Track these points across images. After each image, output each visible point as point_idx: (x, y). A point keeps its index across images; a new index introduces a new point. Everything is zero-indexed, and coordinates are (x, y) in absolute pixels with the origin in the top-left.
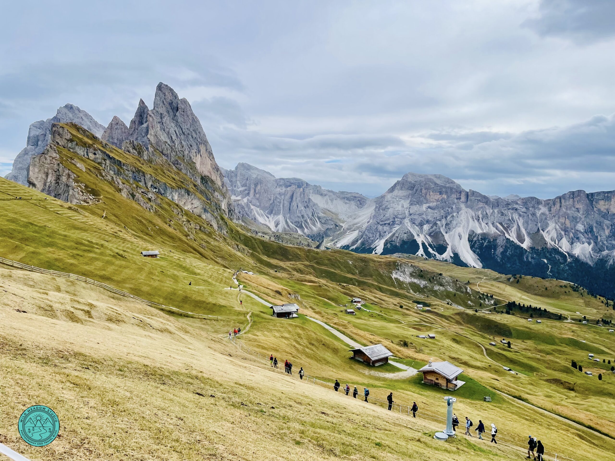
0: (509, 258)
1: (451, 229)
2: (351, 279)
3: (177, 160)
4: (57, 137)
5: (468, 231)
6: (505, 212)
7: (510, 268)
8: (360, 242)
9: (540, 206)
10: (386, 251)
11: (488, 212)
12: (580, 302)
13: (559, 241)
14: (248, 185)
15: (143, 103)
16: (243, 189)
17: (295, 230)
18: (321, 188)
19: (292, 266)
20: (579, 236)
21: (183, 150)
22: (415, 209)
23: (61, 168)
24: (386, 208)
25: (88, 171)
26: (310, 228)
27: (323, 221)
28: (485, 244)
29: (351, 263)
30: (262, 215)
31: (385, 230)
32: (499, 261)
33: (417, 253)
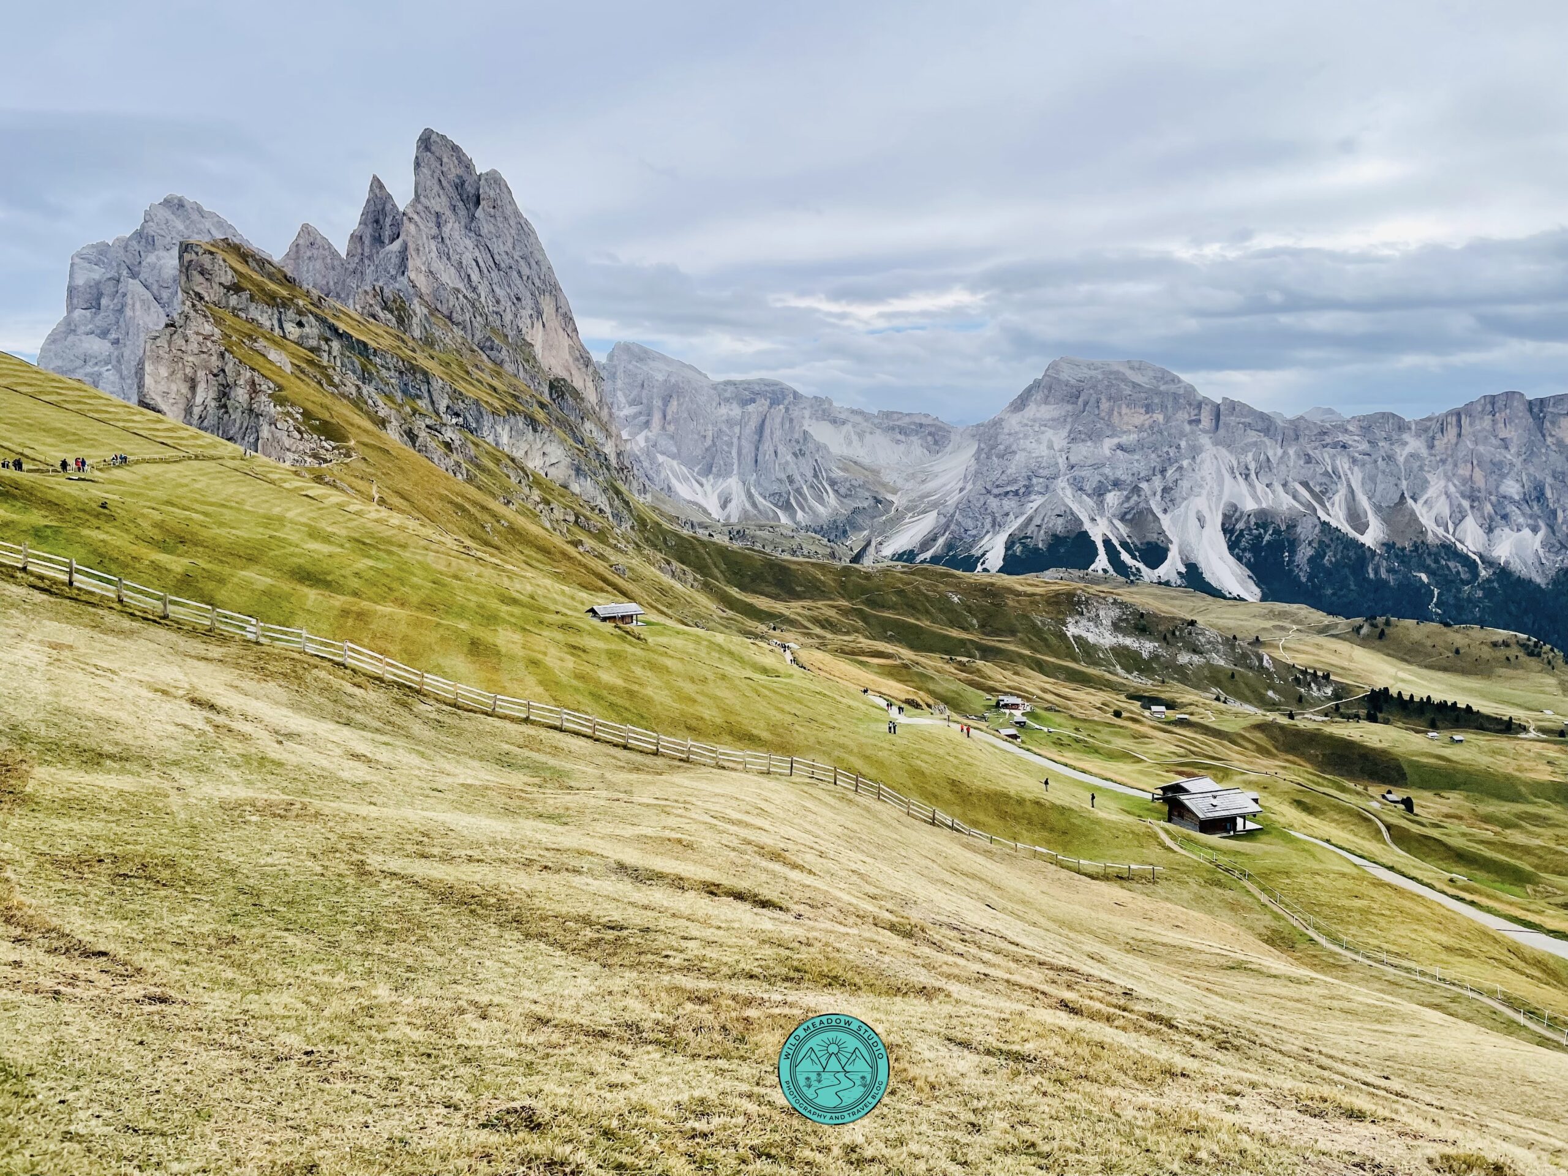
0: (1329, 573)
1: (1178, 500)
2: (962, 642)
3: (489, 339)
4: (198, 278)
5: (1222, 506)
6: (1316, 454)
7: (1334, 598)
8: (941, 541)
9: (1406, 437)
10: (1011, 565)
11: (1270, 454)
12: (1549, 685)
13: (1456, 525)
14: (645, 401)
15: (381, 187)
16: (633, 410)
17: (771, 514)
18: (831, 404)
19: (807, 613)
20: (1508, 510)
21: (500, 309)
22: (1083, 451)
23: (231, 364)
24: (1008, 453)
25: (297, 373)
26: (810, 508)
27: (843, 491)
28: (1267, 538)
29: (956, 599)
30: (686, 479)
31: (1006, 508)
32: (1304, 580)
33: (1092, 567)
